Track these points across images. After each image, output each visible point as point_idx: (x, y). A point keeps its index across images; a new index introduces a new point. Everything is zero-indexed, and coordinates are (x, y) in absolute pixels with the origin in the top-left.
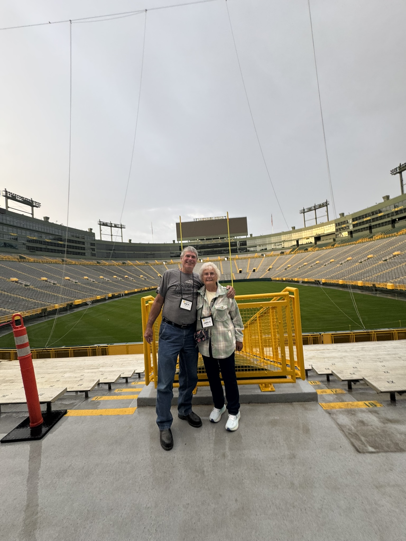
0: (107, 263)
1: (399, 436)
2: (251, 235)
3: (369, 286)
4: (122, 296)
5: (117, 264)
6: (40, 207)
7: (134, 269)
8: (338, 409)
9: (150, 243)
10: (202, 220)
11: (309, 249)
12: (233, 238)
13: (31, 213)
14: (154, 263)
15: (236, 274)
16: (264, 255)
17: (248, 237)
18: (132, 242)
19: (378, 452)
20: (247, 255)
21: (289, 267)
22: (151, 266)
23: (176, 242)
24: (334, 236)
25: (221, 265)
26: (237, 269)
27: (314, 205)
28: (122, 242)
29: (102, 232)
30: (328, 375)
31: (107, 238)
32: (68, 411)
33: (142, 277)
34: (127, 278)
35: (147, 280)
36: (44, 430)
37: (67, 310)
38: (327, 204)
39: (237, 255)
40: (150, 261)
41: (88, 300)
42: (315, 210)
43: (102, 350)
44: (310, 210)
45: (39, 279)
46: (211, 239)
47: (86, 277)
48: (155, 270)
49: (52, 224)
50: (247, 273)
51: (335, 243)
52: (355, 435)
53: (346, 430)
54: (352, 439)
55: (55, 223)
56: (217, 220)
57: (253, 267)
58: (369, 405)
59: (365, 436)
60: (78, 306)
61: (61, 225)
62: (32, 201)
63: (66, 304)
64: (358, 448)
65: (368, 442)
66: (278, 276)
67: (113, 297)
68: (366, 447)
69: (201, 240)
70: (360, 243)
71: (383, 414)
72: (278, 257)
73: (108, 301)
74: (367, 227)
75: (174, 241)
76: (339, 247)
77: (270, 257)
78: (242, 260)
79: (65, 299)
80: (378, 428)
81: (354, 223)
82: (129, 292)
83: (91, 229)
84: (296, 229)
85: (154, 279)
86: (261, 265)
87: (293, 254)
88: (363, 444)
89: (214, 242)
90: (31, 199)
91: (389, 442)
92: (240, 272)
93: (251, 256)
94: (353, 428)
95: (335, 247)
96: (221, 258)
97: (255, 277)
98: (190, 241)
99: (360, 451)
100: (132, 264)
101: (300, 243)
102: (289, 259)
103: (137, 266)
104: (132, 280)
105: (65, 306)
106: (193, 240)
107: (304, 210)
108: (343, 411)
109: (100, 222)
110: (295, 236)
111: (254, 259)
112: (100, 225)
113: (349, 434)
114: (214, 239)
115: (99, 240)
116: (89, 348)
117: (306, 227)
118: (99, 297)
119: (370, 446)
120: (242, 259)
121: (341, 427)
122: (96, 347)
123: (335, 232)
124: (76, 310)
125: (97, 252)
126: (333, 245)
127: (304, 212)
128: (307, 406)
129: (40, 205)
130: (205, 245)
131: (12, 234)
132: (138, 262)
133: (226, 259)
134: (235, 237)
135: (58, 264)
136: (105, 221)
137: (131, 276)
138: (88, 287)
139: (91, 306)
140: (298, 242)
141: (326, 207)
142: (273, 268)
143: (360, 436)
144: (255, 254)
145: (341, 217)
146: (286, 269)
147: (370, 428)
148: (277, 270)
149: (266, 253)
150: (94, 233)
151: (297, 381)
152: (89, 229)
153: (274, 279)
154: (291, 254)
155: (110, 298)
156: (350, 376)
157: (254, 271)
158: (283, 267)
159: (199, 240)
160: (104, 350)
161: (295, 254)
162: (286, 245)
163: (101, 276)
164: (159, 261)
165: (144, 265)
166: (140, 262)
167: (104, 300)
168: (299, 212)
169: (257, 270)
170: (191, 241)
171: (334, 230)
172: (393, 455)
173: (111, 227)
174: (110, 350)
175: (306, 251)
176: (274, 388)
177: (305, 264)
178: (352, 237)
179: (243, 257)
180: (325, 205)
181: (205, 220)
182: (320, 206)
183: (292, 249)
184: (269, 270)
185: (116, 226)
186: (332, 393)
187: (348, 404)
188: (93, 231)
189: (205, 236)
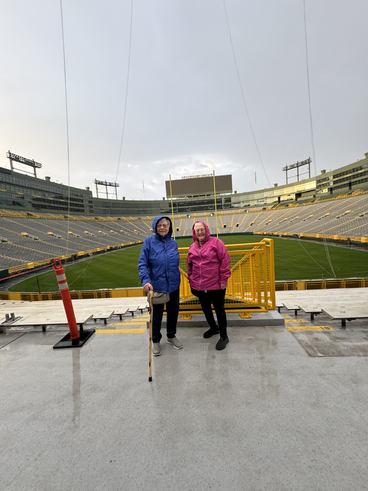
0: (104, 219)
1: (342, 347)
2: (236, 192)
3: (344, 240)
4: (118, 248)
5: (113, 220)
6: (42, 167)
7: (128, 225)
8: (300, 331)
9: (142, 200)
10: (190, 178)
11: (290, 205)
12: (219, 195)
13: (34, 173)
14: (146, 219)
15: (220, 228)
16: (247, 211)
17: (232, 193)
18: (126, 199)
19: (324, 356)
20: (231, 211)
21: (270, 222)
22: (143, 222)
23: (166, 199)
24: (314, 193)
25: (207, 220)
26: (222, 224)
27: (297, 163)
28: (117, 200)
29: (98, 190)
30: (296, 310)
31: (103, 196)
32: (96, 330)
33: (136, 232)
34: (122, 232)
35: (140, 234)
36: (81, 342)
37: (72, 260)
38: (309, 161)
39: (222, 211)
40: (143, 217)
41: (90, 252)
42: (298, 167)
43: (106, 293)
44: (293, 167)
45: (46, 234)
46: (198, 196)
47: (86, 232)
48: (147, 225)
49: (54, 184)
50: (231, 228)
51: (315, 200)
52: (310, 347)
53: (304, 344)
54: (307, 349)
55: (56, 182)
56: (204, 178)
57: (236, 223)
58: (324, 328)
59: (317, 347)
60: (81, 257)
61: (61, 184)
62: (33, 162)
63: (71, 255)
64: (311, 354)
65: (319, 351)
66: (260, 231)
67: (111, 249)
68: (317, 353)
69: (189, 197)
70: (339, 199)
71: (334, 334)
72: (260, 213)
73: (107, 252)
74: (347, 184)
75: (164, 198)
76: (318, 203)
77: (253, 213)
78: (226, 216)
79: (69, 251)
80: (327, 342)
81: (335, 180)
82: (125, 245)
83: (88, 188)
84: (278, 186)
85: (146, 233)
86: (244, 221)
87: (274, 210)
88: (315, 352)
89: (201, 198)
90: (33, 160)
91: (334, 351)
92: (225, 226)
93: (235, 212)
94: (309, 342)
95: (315, 204)
96: (207, 214)
97: (238, 232)
98: (178, 198)
99: (312, 355)
100: (126, 219)
101: (281, 199)
102: (270, 214)
103: (130, 221)
104: (127, 234)
105: (71, 257)
106: (181, 197)
107: (287, 167)
108: (303, 332)
109: (96, 180)
110: (277, 193)
111: (237, 215)
112: (96, 183)
113: (306, 345)
114: (200, 196)
115: (96, 198)
116: (95, 292)
117: (288, 184)
118: (99, 250)
119: (320, 353)
120: (226, 214)
121: (300, 342)
122: (101, 291)
123: (316, 189)
124: (80, 261)
125: (95, 209)
126: (313, 201)
127: (286, 169)
128: (275, 328)
129: (41, 165)
130: (192, 201)
131: (19, 193)
132: (131, 218)
133: (212, 215)
134: (221, 194)
135: (61, 220)
136: (101, 180)
137: (126, 230)
138: (88, 240)
139: (93, 257)
140: (279, 198)
141: (308, 164)
142: (255, 223)
143: (313, 347)
144: (238, 210)
145: (322, 174)
146: (267, 224)
147: (322, 342)
148: (258, 225)
149: (249, 209)
150: (92, 191)
151: (269, 311)
152: (86, 187)
153: (255, 233)
154: (273, 210)
155: (108, 250)
156: (313, 310)
157: (238, 225)
158: (264, 222)
159: (187, 197)
160: (108, 293)
161: (277, 210)
162: (269, 201)
163: (99, 230)
164: (150, 217)
165: (137, 220)
166: (133, 218)
167: (103, 251)
168: (282, 169)
169: (240, 225)
170: (180, 198)
171: (316, 187)
172: (336, 358)
173: (106, 185)
174: (113, 293)
175: (287, 207)
176: (251, 316)
177: (286, 219)
178: (331, 193)
179: (228, 213)
180: (307, 162)
181: (192, 178)
182: (303, 164)
183: (273, 206)
184: (251, 225)
185: (110, 185)
186: (298, 322)
187: (308, 328)
188: (90, 190)
189: (193, 194)
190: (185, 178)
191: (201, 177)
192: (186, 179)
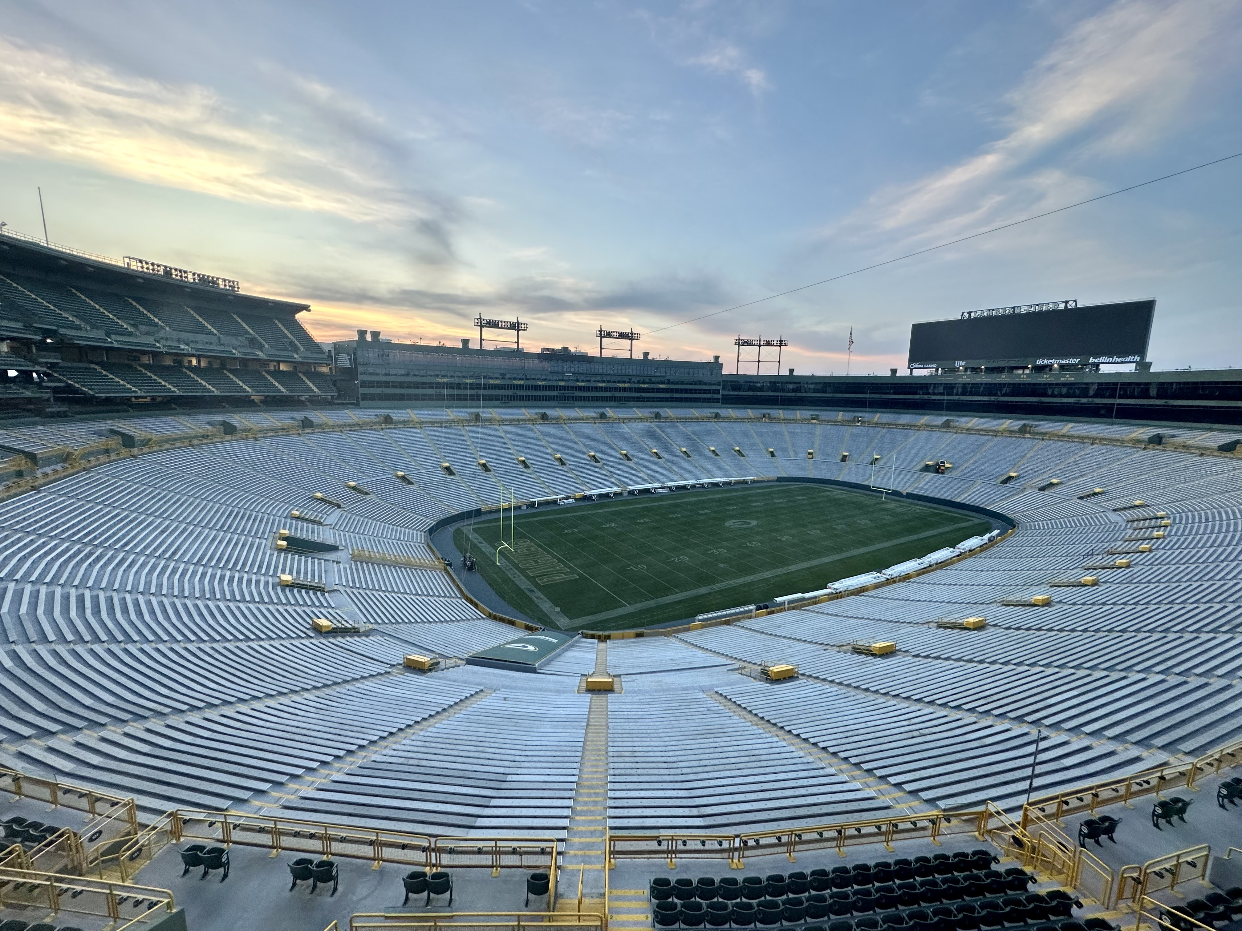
0: (735, 415)
5: (750, 418)
6: (640, 339)
13: (629, 350)
14: (832, 418)
29: (740, 357)
31: (748, 370)
33: (770, 452)
40: (828, 413)
49: (653, 361)
55: (655, 358)
56: (1034, 313)
61: (665, 360)
62: (631, 332)
83: (717, 357)
89: (1004, 377)
100: (782, 416)
109: (739, 339)
112: (739, 345)
115: (731, 375)
125: (723, 395)
129: (640, 336)
132: (798, 414)
152: (711, 357)
159: (966, 369)
165: (806, 421)
166: (802, 414)
173: (760, 346)
181: (994, 313)
185: (769, 344)
188: (721, 360)
189: (984, 361)
190: (973, 315)
191: (1024, 310)
192: (975, 318)
